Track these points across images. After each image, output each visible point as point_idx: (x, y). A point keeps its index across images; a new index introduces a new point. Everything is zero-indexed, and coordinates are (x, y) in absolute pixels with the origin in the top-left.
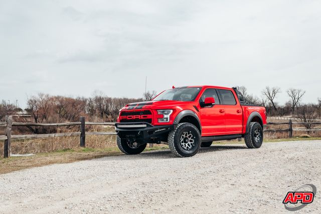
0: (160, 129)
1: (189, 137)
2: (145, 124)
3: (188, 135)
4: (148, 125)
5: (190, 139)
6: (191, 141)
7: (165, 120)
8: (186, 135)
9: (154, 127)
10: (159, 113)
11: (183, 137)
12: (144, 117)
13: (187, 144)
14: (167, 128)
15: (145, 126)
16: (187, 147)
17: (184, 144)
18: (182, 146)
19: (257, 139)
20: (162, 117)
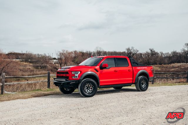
0: (73, 82)
1: (91, 86)
2: (65, 79)
3: (90, 85)
4: (66, 80)
5: (91, 87)
6: (91, 88)
7: (76, 77)
8: (88, 85)
9: (70, 81)
10: (73, 73)
11: (86, 86)
12: (65, 75)
13: (89, 90)
14: (76, 82)
15: (65, 80)
16: (89, 92)
17: (87, 90)
18: (85, 91)
19: (143, 86)
20: (74, 75)
